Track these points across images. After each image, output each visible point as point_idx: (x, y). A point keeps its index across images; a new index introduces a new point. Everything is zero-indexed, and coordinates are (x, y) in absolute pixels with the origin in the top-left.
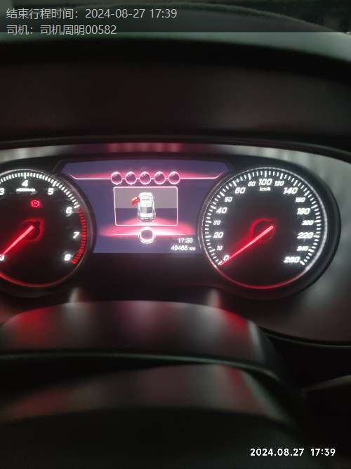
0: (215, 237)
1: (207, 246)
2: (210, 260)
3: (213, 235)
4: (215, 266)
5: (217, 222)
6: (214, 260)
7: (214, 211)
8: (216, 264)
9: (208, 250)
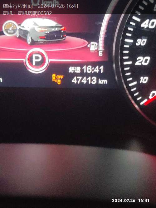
0: (137, 63)
1: (126, 78)
2: (130, 97)
3: (135, 61)
4: (136, 106)
5: (141, 42)
6: (135, 98)
7: (138, 24)
8: (138, 103)
9: (127, 83)
